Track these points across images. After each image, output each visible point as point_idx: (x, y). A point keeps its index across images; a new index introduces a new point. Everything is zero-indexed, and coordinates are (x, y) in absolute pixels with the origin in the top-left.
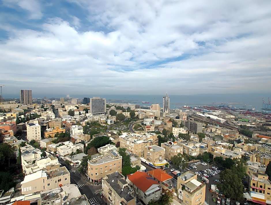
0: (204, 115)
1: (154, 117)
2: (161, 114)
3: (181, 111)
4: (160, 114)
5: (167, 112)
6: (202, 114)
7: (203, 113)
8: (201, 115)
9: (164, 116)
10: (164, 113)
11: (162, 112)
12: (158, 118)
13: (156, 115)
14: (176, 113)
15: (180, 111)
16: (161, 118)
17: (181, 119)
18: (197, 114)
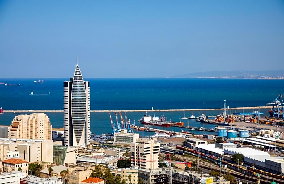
0: (221, 147)
1: (26, 168)
2: (59, 154)
3: (136, 136)
4: (55, 153)
5: (82, 144)
6: (214, 145)
7: (219, 142)
8: (211, 148)
9: (70, 158)
10: (70, 149)
11: (60, 143)
12: (45, 170)
13: (33, 160)
14: (116, 146)
15: (130, 139)
16: (58, 169)
17: (136, 167)
18: (197, 145)
